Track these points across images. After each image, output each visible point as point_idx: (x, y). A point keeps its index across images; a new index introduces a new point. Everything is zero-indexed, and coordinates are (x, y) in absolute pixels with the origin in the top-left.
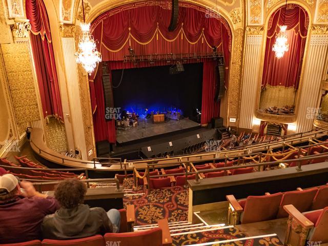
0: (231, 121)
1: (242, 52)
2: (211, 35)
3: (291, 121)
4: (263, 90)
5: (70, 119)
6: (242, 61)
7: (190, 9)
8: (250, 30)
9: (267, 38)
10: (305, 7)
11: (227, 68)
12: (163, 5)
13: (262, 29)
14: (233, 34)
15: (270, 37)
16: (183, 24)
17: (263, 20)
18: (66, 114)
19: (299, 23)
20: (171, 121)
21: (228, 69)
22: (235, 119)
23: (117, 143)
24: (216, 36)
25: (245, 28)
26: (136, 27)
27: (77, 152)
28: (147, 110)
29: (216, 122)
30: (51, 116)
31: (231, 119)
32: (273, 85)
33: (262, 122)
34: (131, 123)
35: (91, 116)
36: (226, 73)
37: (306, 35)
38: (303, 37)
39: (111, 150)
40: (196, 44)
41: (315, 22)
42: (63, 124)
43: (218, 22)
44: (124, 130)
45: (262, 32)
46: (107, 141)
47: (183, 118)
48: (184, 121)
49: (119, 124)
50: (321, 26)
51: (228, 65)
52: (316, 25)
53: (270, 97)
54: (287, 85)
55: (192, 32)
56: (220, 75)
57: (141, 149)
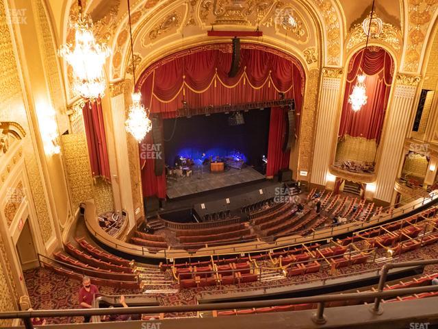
0: (301, 174)
1: (317, 96)
2: (280, 77)
3: (370, 180)
4: (341, 142)
5: (117, 179)
6: (316, 107)
7: (254, 50)
8: (326, 72)
9: (347, 82)
10: (390, 51)
11: (299, 114)
12: (222, 48)
13: (341, 72)
14: (306, 76)
15: (350, 82)
16: (245, 67)
17: (342, 61)
18: (113, 175)
19: (384, 68)
20: (232, 170)
21: (300, 116)
22: (306, 173)
23: (167, 197)
24: (285, 79)
25: (321, 69)
26: (191, 75)
27: (124, 214)
28: (204, 155)
29: (284, 175)
30: (98, 176)
31: (301, 172)
32: (353, 136)
33: (337, 179)
34: (185, 172)
35: (139, 172)
36: (297, 120)
37: (391, 83)
38: (387, 85)
39: (161, 207)
40: (261, 89)
41: (401, 71)
42: (111, 185)
43: (288, 62)
44: (176, 181)
45: (340, 76)
46: (156, 196)
47: (246, 167)
48: (246, 171)
49: (171, 172)
50: (406, 75)
51: (300, 110)
52: (402, 74)
53: (348, 149)
54: (369, 137)
55: (256, 76)
56: (290, 122)
57: (193, 206)
